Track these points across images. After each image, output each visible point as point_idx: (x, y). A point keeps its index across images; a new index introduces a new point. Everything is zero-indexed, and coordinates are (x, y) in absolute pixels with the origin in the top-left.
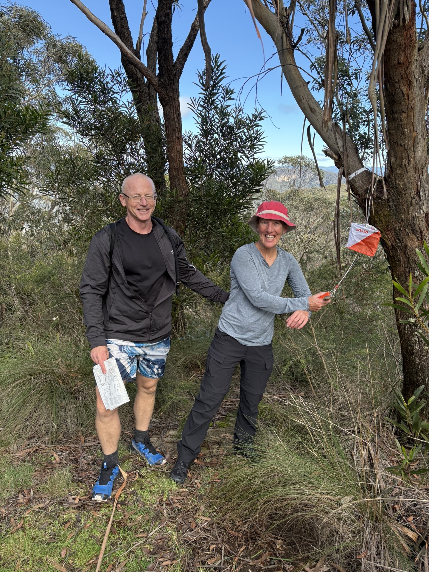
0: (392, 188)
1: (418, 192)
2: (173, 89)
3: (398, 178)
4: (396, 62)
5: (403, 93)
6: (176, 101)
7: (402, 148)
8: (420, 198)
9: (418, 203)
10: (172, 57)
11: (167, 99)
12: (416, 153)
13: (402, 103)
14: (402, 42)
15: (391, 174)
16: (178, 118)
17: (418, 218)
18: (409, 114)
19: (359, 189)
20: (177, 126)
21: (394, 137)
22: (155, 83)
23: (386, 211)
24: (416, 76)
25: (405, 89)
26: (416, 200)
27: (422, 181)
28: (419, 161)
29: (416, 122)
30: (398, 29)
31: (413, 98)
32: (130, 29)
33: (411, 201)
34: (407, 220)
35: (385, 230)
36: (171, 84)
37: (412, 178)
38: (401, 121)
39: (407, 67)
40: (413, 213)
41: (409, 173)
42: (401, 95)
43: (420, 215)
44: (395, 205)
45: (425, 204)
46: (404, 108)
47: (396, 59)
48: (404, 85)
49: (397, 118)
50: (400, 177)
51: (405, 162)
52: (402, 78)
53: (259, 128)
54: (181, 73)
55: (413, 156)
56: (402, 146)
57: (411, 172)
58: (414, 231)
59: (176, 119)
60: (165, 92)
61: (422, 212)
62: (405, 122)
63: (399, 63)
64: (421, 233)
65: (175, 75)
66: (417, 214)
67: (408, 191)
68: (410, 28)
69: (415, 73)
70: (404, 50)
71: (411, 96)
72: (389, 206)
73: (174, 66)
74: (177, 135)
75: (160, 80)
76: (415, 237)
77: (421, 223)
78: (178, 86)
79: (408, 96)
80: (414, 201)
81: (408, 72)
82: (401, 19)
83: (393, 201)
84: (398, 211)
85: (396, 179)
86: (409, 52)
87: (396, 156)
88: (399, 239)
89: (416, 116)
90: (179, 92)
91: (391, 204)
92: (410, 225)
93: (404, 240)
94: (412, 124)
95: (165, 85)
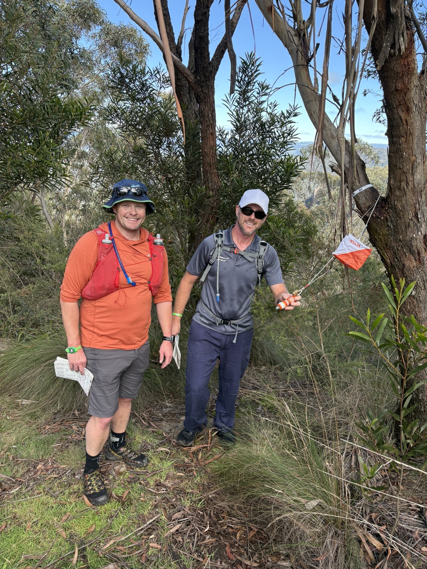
0: (392, 208)
1: (416, 214)
2: (208, 86)
3: (397, 200)
4: (393, 89)
5: (401, 119)
6: (211, 98)
7: (401, 171)
8: (418, 220)
9: (416, 224)
10: (209, 54)
11: (201, 96)
12: (415, 177)
13: (401, 128)
14: (399, 70)
15: (390, 195)
16: (212, 114)
17: (416, 239)
18: (408, 139)
19: (362, 206)
20: (211, 122)
21: (394, 159)
22: (191, 80)
23: (385, 231)
24: (415, 102)
25: (403, 115)
26: (414, 222)
27: (421, 203)
28: (418, 184)
29: (415, 147)
30: (394, 58)
31: (412, 123)
32: (172, 25)
33: (409, 223)
34: (405, 241)
35: (384, 248)
36: (206, 81)
37: (410, 200)
38: (400, 145)
39: (406, 93)
40: (410, 235)
41: (408, 195)
42: (399, 121)
43: (418, 237)
44: (393, 225)
45: (423, 226)
46: (403, 132)
47: (394, 86)
48: (403, 111)
49: (396, 142)
50: (399, 198)
51: (403, 184)
52: (400, 105)
53: (292, 124)
54: (217, 70)
55: (411, 179)
56: (400, 169)
57: (409, 195)
58: (411, 252)
59: (210, 115)
60: (200, 90)
61: (420, 233)
62: (404, 146)
63: (397, 90)
64: (419, 254)
65: (211, 72)
66: (414, 235)
67: (406, 212)
68: (407, 56)
69: (414, 99)
70: (402, 78)
71: (409, 122)
72: (388, 225)
73: (210, 63)
74: (211, 131)
75: (196, 78)
76: (412, 257)
77: (419, 244)
78: (214, 83)
79: (407, 121)
80: (411, 222)
81: (406, 99)
82: (397, 49)
83: (392, 221)
84: (396, 231)
85: (395, 200)
86: (407, 79)
87: (395, 178)
88: (397, 258)
89: (415, 141)
90: (214, 89)
91: (389, 224)
92: (407, 246)
93: (402, 259)
94: (412, 148)
95: (201, 82)
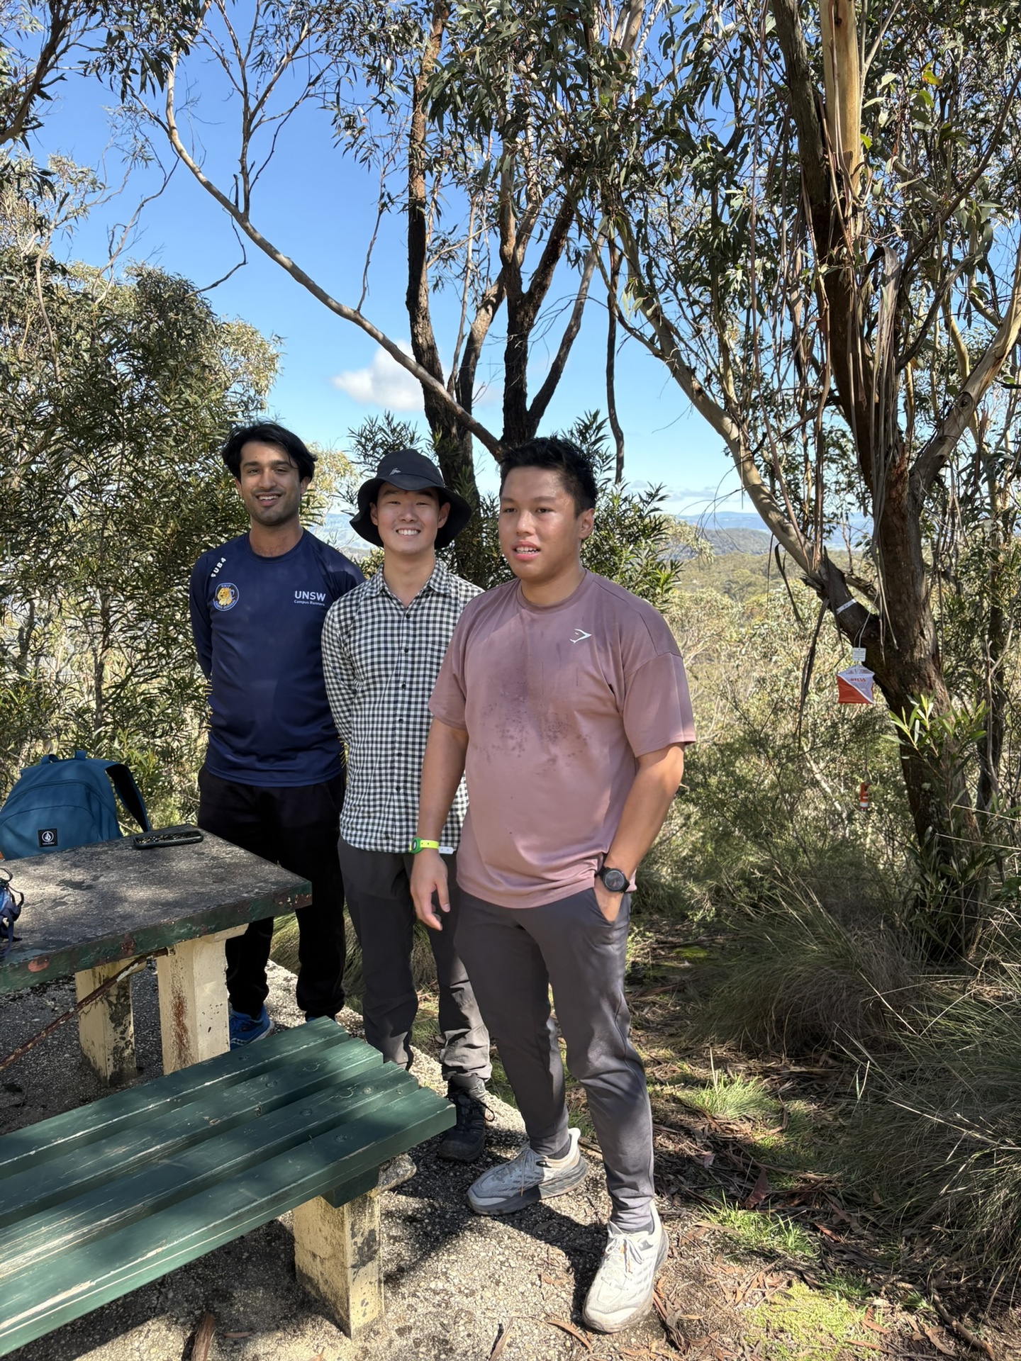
1: (922, 631)
8: (924, 637)
12: (916, 588)
18: (905, 547)
19: (850, 626)
24: (909, 509)
27: (926, 617)
33: (915, 641)
34: (912, 663)
35: (886, 675)
37: (913, 615)
38: (897, 554)
39: (900, 502)
40: (917, 655)
42: (895, 529)
45: (930, 644)
46: (898, 540)
48: (898, 519)
49: (892, 551)
52: (895, 512)
53: (657, 514)
55: (912, 591)
56: (899, 580)
57: (912, 608)
58: (921, 677)
62: (901, 555)
64: (929, 677)
67: (911, 629)
69: (908, 506)
70: (896, 486)
79: (902, 529)
80: (918, 641)
81: (900, 507)
86: (900, 487)
88: (903, 685)
92: (916, 669)
